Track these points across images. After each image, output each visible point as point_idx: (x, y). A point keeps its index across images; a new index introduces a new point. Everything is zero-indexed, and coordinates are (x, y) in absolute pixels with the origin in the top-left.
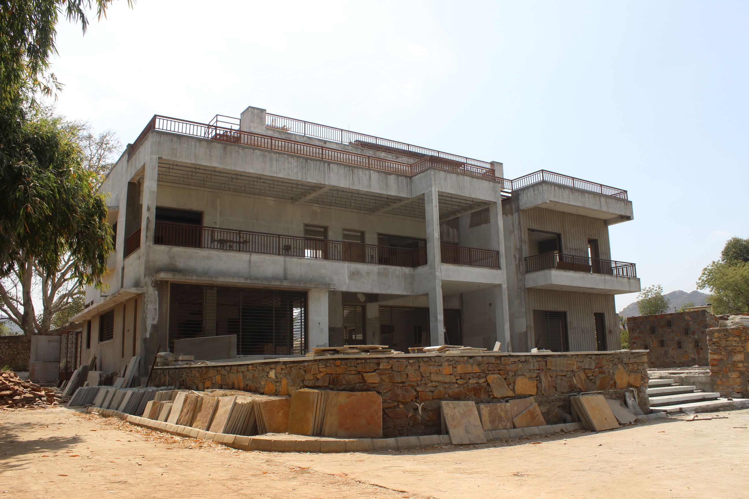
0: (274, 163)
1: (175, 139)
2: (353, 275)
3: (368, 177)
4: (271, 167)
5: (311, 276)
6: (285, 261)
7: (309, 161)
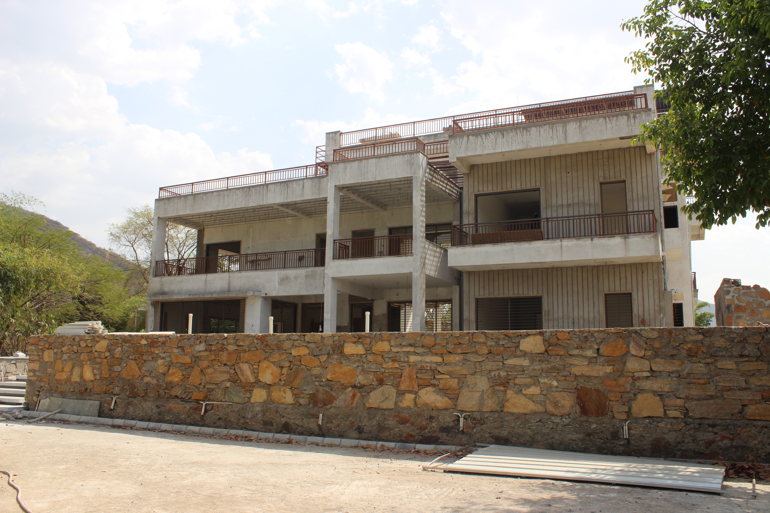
0: (226, 198)
1: (167, 201)
2: (283, 281)
3: (301, 187)
4: (223, 203)
5: (248, 286)
6: (229, 277)
7: (251, 188)
